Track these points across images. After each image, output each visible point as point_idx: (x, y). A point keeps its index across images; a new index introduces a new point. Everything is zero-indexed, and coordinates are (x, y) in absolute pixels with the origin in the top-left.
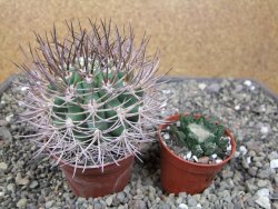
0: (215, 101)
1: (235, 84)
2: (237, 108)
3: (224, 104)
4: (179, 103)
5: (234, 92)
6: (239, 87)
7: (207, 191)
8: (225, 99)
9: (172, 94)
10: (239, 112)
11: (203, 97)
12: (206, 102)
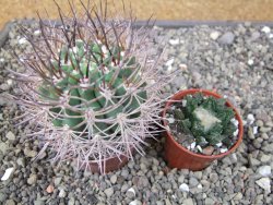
0: (227, 54)
1: (251, 30)
2: (251, 62)
3: (237, 57)
4: (188, 58)
5: (248, 41)
6: (256, 35)
7: (209, 169)
8: (238, 50)
9: (180, 45)
10: (251, 67)
11: (215, 50)
12: (217, 58)
